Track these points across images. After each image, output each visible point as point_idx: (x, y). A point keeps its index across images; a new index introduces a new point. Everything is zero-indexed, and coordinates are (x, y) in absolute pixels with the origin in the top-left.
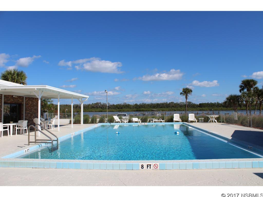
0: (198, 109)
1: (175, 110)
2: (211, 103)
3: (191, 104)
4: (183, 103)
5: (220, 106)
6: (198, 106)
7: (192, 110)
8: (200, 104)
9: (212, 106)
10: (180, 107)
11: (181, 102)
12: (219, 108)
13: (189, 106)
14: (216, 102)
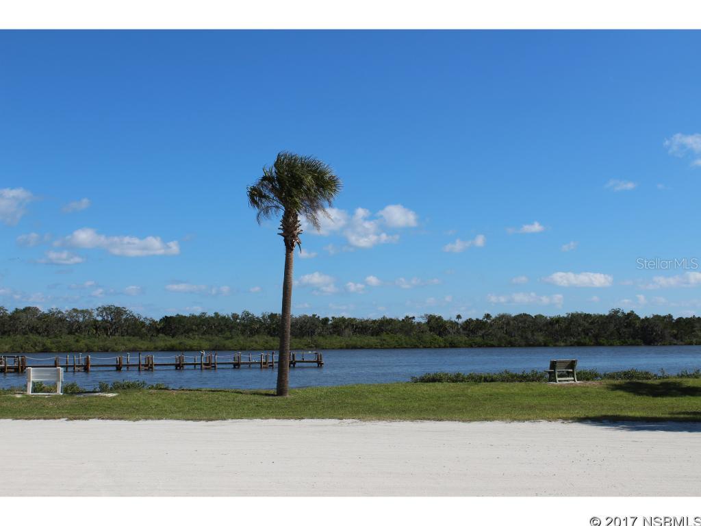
0: (161, 344)
1: (44, 345)
2: (216, 314)
3: (124, 317)
4: (87, 311)
5: (257, 332)
6: (158, 331)
7: (131, 346)
8: (167, 320)
9: (221, 331)
10: (70, 333)
11: (75, 310)
12: (256, 338)
13: (116, 330)
14: (240, 313)
